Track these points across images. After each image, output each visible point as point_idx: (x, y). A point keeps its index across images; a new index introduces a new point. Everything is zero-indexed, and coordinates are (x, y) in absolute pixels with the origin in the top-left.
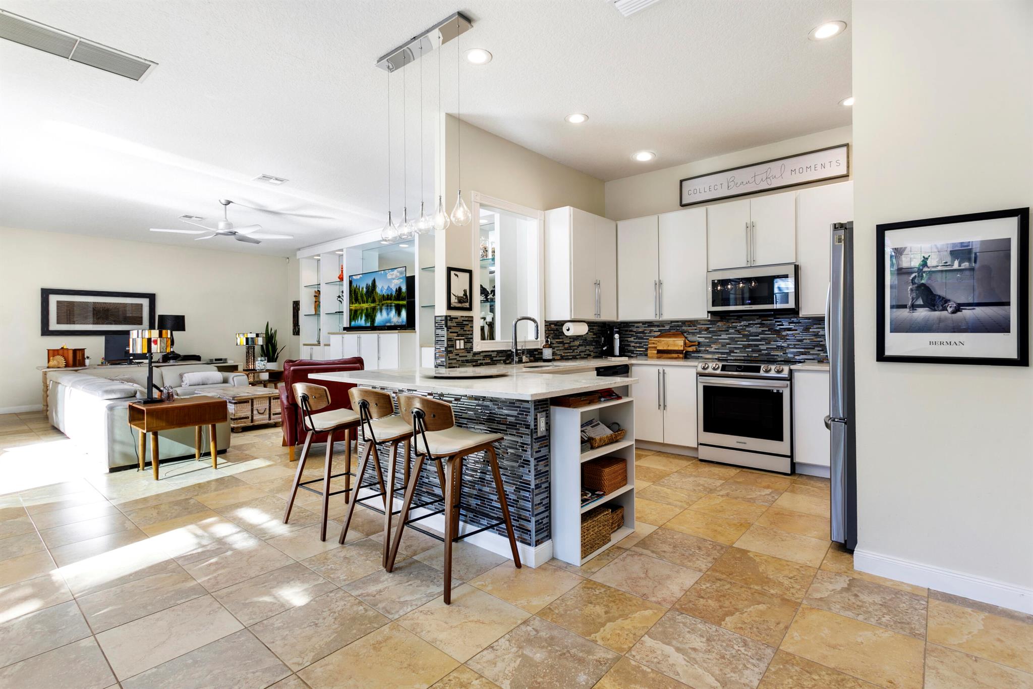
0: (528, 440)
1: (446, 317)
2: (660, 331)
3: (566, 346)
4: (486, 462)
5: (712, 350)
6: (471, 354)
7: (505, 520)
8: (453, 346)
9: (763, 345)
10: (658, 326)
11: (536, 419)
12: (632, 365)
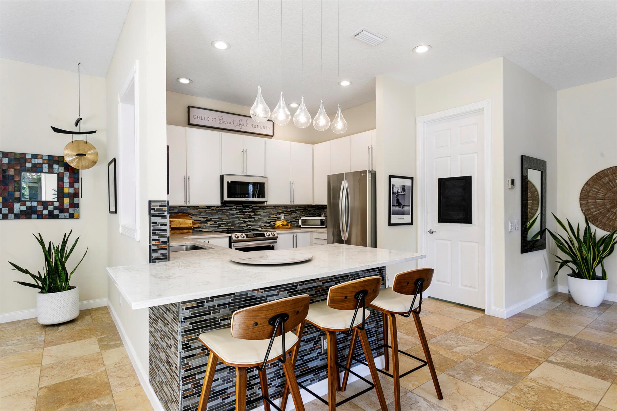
5: (208, 225)
9: (236, 221)
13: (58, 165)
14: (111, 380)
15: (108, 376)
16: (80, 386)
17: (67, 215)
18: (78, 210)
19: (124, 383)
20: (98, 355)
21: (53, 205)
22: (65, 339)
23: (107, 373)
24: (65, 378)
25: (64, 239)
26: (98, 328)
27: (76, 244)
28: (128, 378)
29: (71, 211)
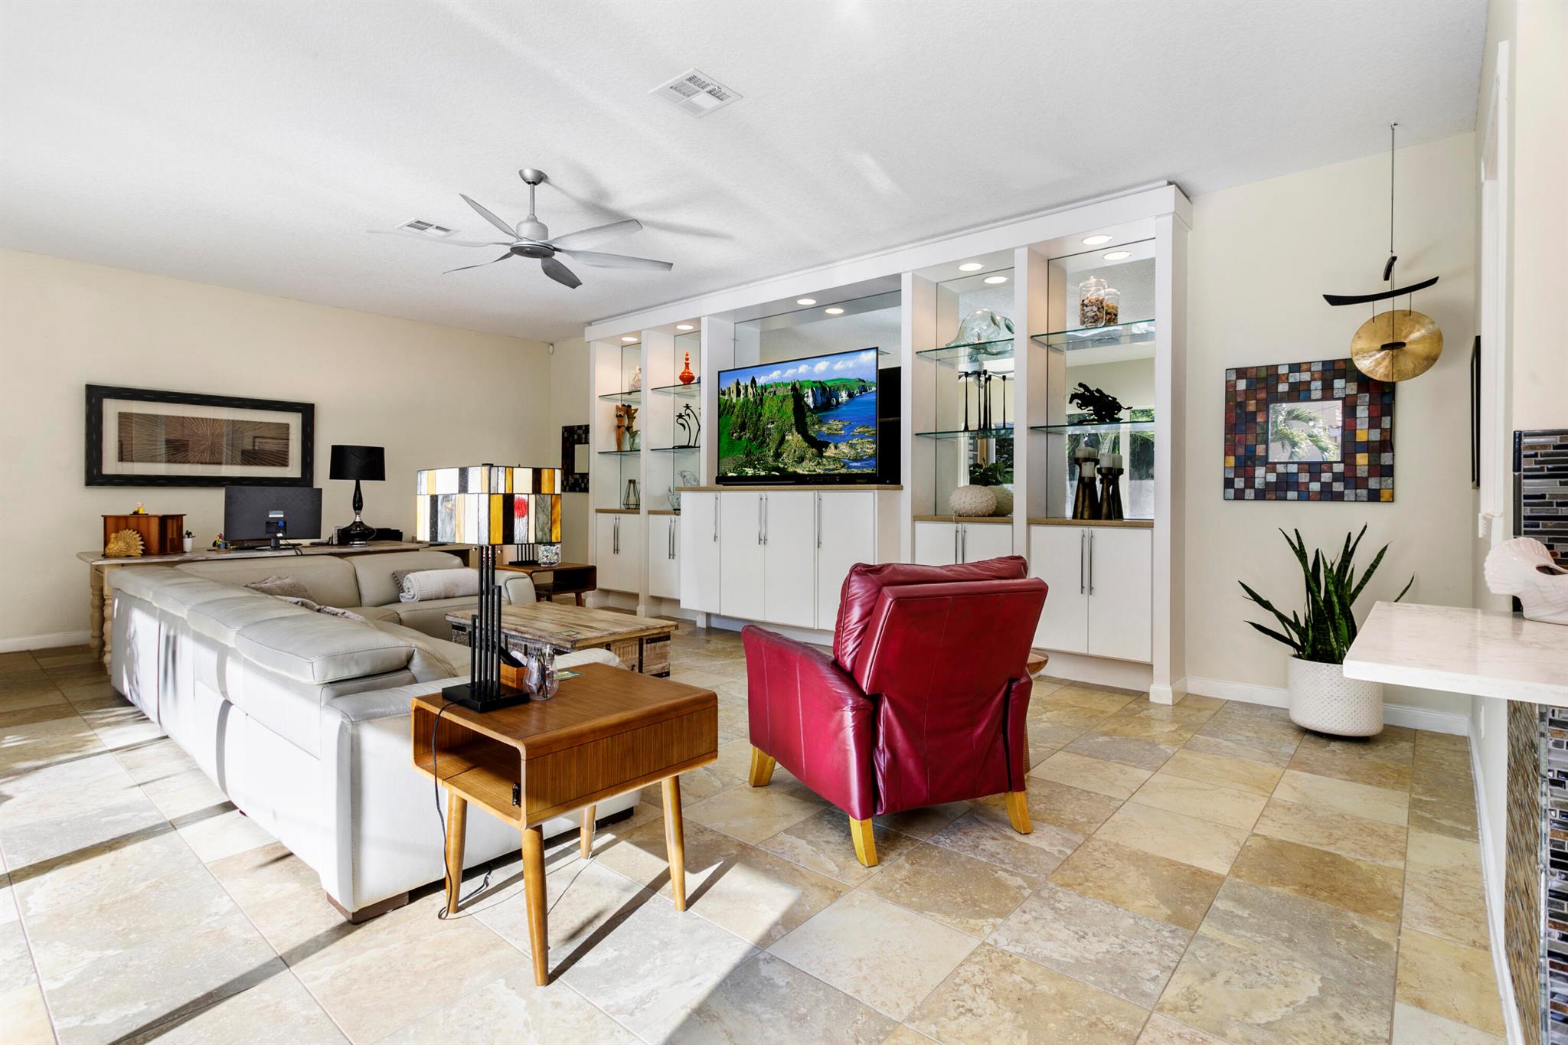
13: (1344, 380)
14: (1409, 897)
15: (1406, 886)
16: (1331, 871)
17: (1363, 493)
18: (1390, 481)
19: (1442, 921)
20: (1398, 832)
21: (1330, 470)
22: (1334, 769)
23: (1407, 877)
24: (1307, 840)
25: (1347, 546)
26: (1422, 777)
27: (1379, 561)
28: (1459, 917)
29: (1373, 483)
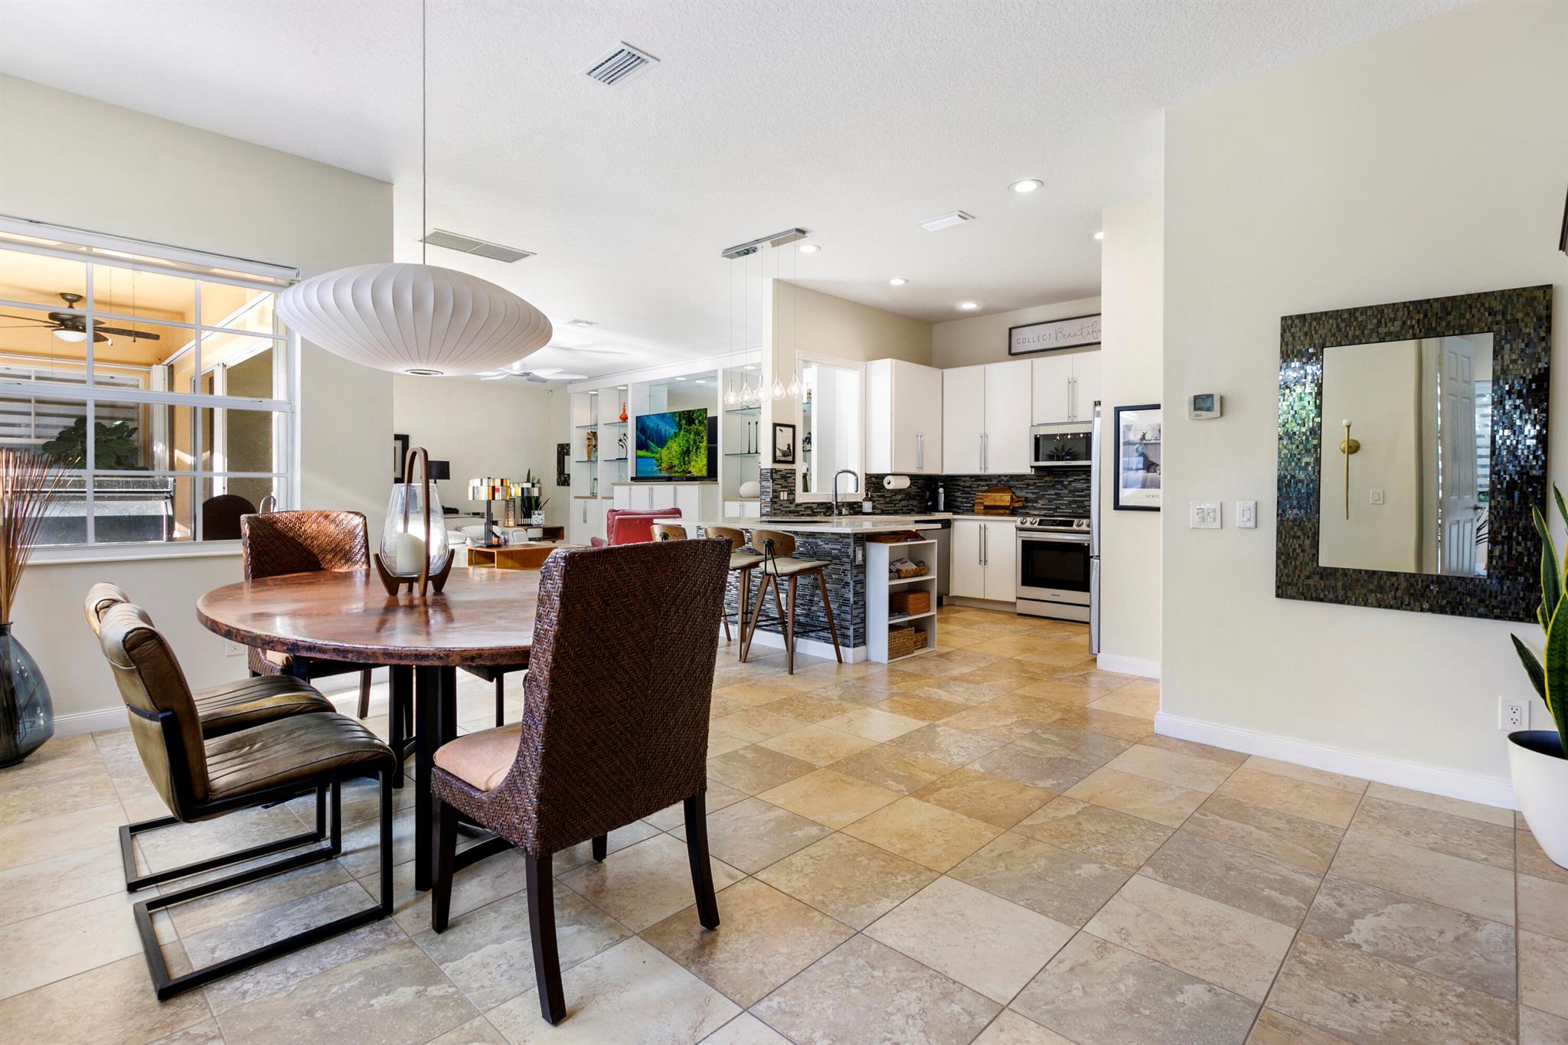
0: (848, 567)
1: (772, 469)
2: (987, 485)
3: (888, 500)
4: (815, 587)
6: (794, 505)
7: (831, 628)
8: (777, 497)
10: (986, 480)
11: (855, 551)
12: (955, 520)
